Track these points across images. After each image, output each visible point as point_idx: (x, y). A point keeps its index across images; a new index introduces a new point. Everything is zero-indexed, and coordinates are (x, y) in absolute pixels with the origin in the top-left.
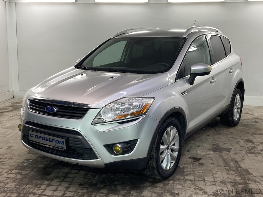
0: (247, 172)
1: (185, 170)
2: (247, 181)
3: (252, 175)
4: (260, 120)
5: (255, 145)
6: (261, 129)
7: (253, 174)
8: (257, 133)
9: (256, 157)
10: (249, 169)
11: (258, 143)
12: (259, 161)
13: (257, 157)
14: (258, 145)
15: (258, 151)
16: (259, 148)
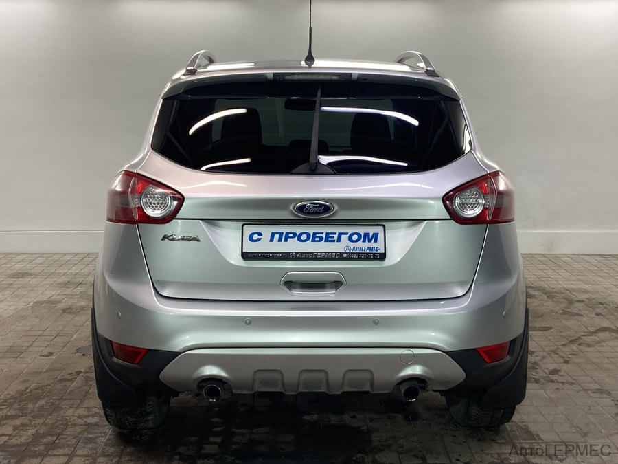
0: (525, 433)
1: (375, 437)
2: (531, 458)
3: (540, 439)
4: (539, 290)
5: (537, 359)
6: (543, 315)
7: (542, 436)
8: (535, 327)
9: (542, 391)
10: (530, 425)
11: (541, 353)
12: (551, 399)
13: (543, 389)
14: (544, 357)
15: (545, 375)
16: (548, 366)
